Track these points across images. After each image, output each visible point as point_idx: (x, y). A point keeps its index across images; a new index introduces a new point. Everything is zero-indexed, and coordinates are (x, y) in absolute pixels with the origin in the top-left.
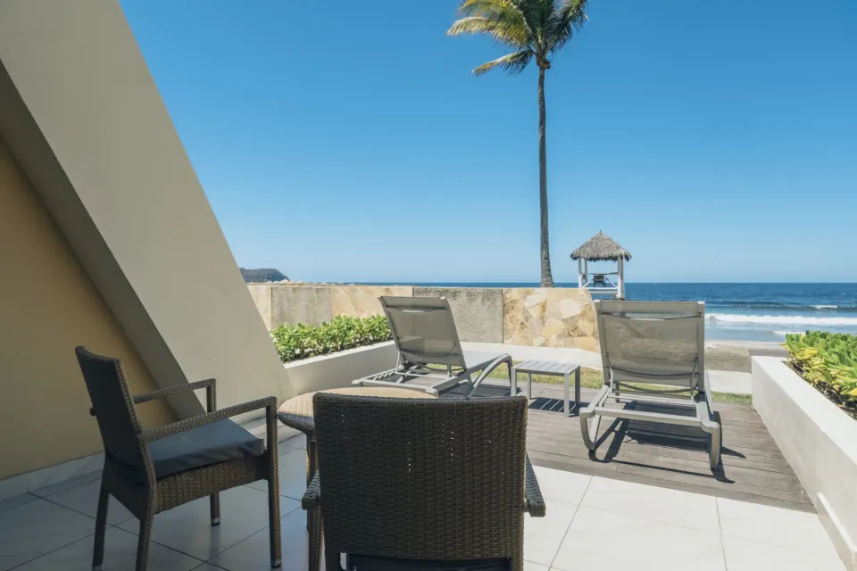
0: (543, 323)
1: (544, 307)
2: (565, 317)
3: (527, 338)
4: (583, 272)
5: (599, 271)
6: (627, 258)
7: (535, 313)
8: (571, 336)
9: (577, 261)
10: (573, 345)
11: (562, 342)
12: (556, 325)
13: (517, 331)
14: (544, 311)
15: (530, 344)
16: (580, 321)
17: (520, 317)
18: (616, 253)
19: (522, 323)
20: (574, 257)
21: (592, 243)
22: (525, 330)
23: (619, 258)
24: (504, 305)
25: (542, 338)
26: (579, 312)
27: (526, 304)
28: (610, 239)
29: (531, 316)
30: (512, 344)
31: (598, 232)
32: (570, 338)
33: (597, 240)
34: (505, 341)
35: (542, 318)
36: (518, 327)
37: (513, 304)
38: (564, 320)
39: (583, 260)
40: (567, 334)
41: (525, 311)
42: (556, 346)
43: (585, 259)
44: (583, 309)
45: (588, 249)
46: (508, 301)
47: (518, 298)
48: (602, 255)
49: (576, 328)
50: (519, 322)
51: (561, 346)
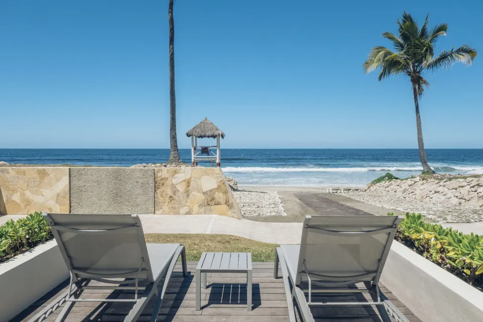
0: (188, 196)
1: (188, 183)
2: (204, 190)
3: (175, 208)
4: (194, 145)
5: (205, 145)
6: (223, 136)
7: (181, 188)
8: (209, 205)
9: (191, 137)
10: (211, 212)
11: (202, 210)
12: (198, 197)
13: (167, 203)
14: (188, 186)
15: (178, 213)
16: (217, 193)
17: (169, 192)
18: (216, 133)
19: (171, 197)
20: (188, 135)
21: (201, 125)
22: (173, 202)
23: (218, 136)
24: (155, 182)
25: (187, 207)
26: (215, 186)
27: (174, 181)
28: (212, 124)
29: (178, 191)
30: (162, 214)
31: (204, 119)
32: (208, 207)
33: (204, 123)
34: (156, 212)
35: (187, 193)
36: (167, 200)
37: (163, 181)
38: (204, 193)
39: (194, 137)
40: (206, 204)
41: (173, 186)
42: (198, 214)
43: (196, 137)
44: (219, 184)
45: (198, 130)
46: (158, 179)
47: (167, 177)
48: (207, 134)
49: (213, 199)
50: (168, 196)
51: (201, 213)
